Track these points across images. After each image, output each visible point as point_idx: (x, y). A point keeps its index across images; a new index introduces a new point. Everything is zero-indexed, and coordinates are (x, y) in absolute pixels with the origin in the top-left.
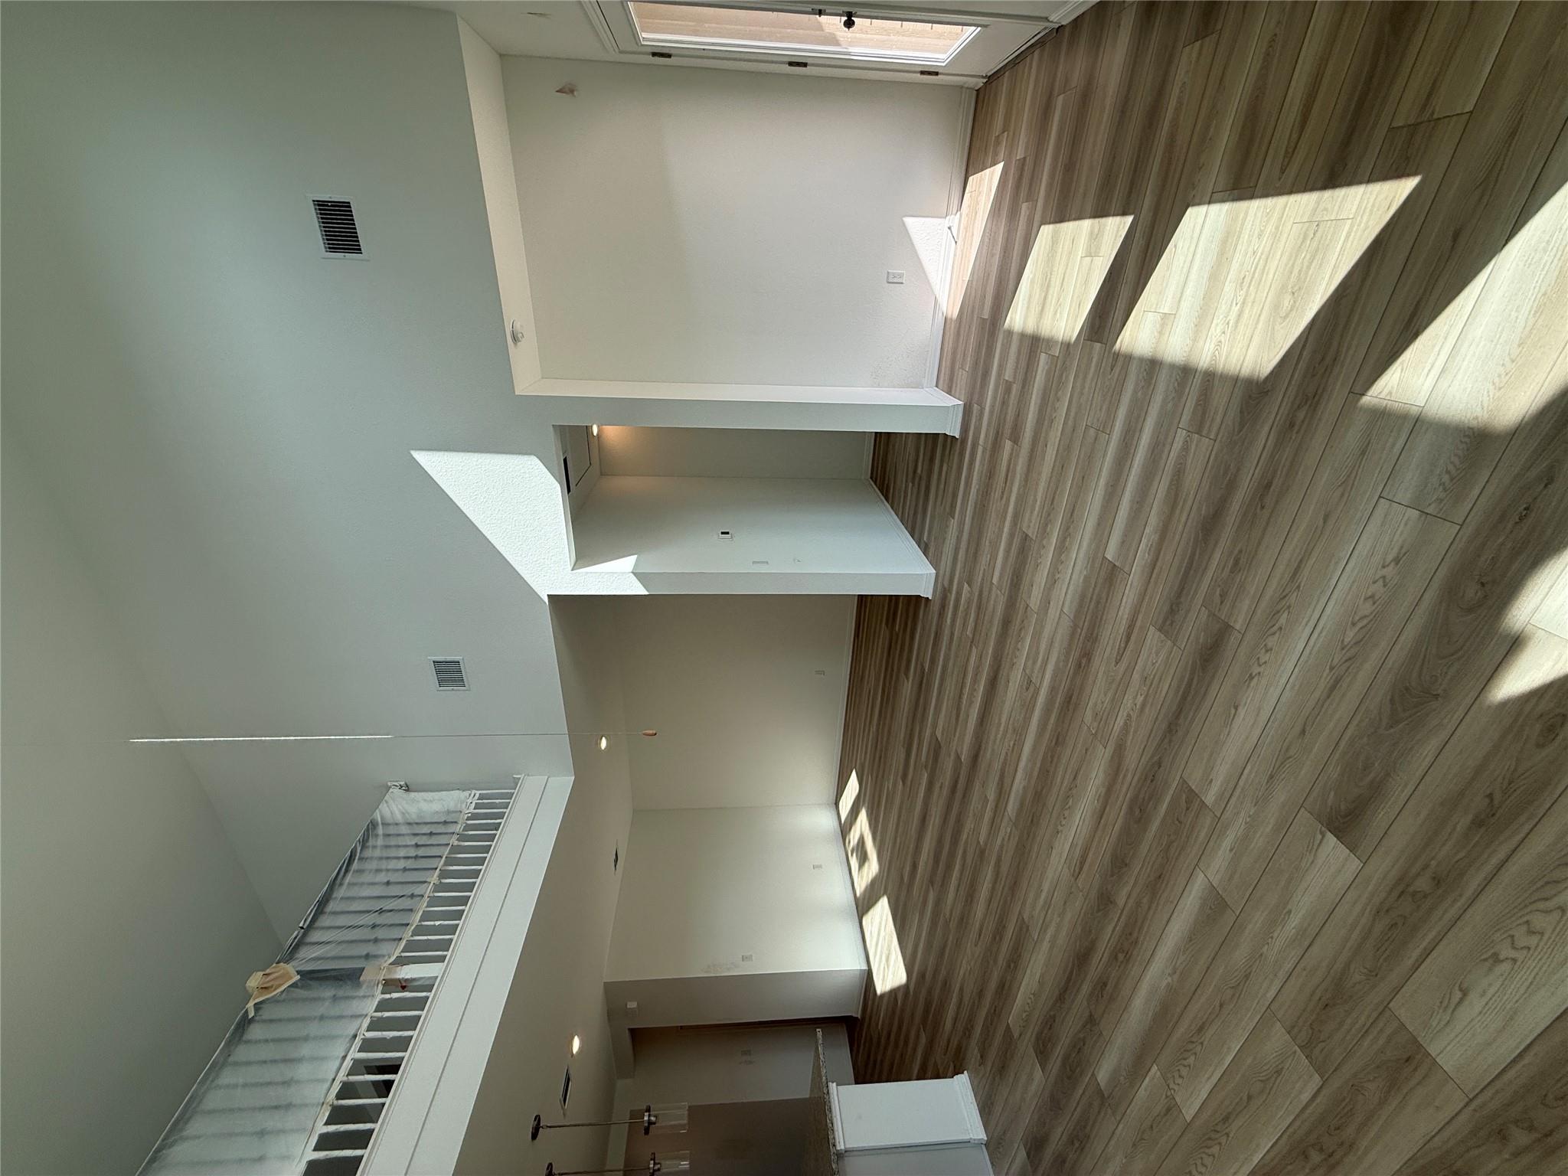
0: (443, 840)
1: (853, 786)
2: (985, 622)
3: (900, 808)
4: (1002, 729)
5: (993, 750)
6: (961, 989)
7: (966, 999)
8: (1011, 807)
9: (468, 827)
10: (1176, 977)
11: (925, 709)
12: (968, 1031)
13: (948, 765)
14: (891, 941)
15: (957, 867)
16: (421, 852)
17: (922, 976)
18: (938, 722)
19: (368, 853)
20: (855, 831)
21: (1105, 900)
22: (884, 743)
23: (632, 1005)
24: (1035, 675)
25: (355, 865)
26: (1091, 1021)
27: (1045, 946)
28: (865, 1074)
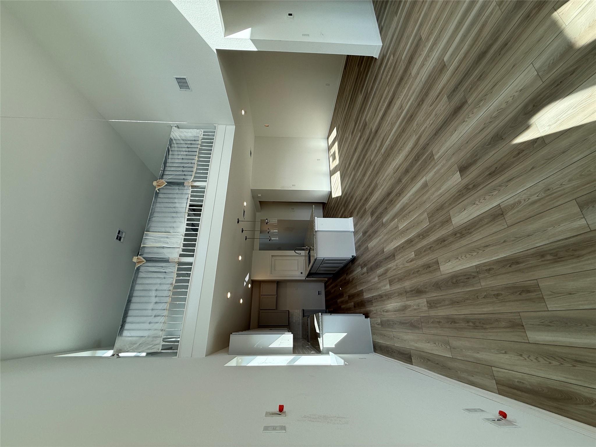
0: (195, 146)
1: (334, 133)
2: (394, 76)
3: (349, 144)
4: (388, 122)
5: (383, 130)
6: (356, 198)
7: (356, 201)
8: (383, 151)
9: (202, 142)
10: (409, 201)
11: (364, 109)
12: (355, 208)
13: (367, 132)
14: (339, 184)
15: (362, 166)
16: (190, 150)
17: (346, 194)
18: (368, 115)
19: (173, 149)
20: (333, 149)
21: (400, 180)
22: (348, 119)
23: (259, 195)
24: (404, 104)
25: (170, 153)
26: (386, 208)
27: (380, 190)
28: (326, 215)
